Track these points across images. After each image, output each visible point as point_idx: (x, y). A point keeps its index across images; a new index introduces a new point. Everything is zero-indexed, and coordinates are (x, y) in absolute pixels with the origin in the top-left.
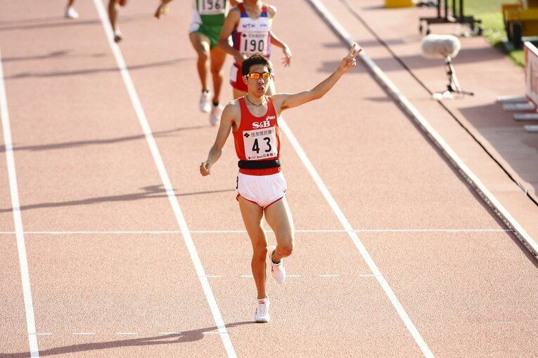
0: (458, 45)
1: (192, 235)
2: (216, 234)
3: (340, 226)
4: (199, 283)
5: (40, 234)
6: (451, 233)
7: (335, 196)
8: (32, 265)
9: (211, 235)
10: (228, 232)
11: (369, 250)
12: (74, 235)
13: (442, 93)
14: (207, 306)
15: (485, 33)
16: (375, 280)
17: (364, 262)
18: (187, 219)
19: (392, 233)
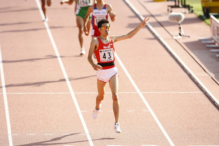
0: (183, 17)
1: (75, 94)
2: (85, 94)
3: (135, 91)
4: (78, 114)
5: (13, 94)
6: (181, 94)
7: (133, 78)
8: (10, 107)
9: (82, 94)
10: (89, 93)
11: (147, 101)
12: (27, 94)
13: (177, 36)
14: (81, 123)
15: (194, 12)
16: (149, 113)
17: (145, 105)
18: (73, 88)
19: (156, 93)
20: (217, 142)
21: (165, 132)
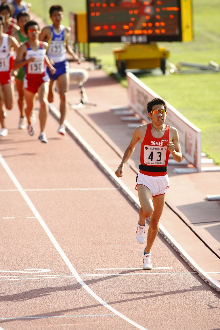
0: (87, 76)
3: (14, 187)
6: (83, 191)
7: (12, 169)
11: (33, 202)
13: (77, 104)
16: (36, 221)
17: (30, 209)
19: (47, 191)
20: (138, 263)
21: (61, 249)
